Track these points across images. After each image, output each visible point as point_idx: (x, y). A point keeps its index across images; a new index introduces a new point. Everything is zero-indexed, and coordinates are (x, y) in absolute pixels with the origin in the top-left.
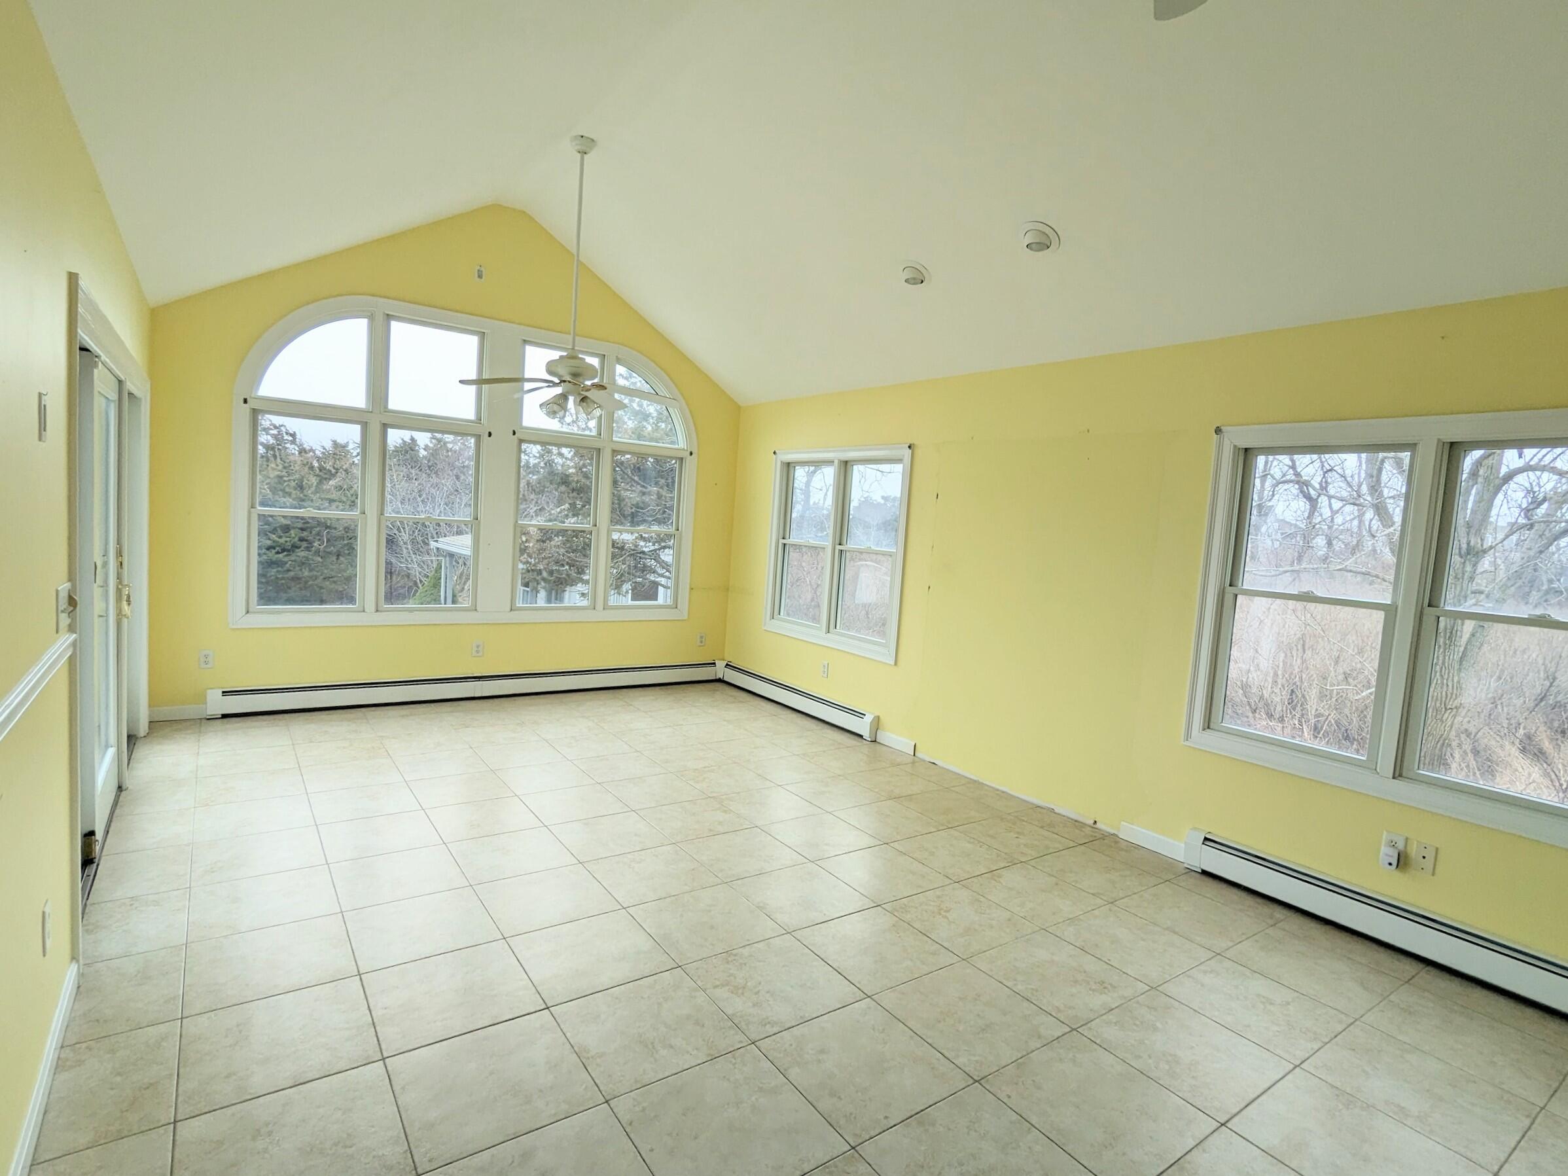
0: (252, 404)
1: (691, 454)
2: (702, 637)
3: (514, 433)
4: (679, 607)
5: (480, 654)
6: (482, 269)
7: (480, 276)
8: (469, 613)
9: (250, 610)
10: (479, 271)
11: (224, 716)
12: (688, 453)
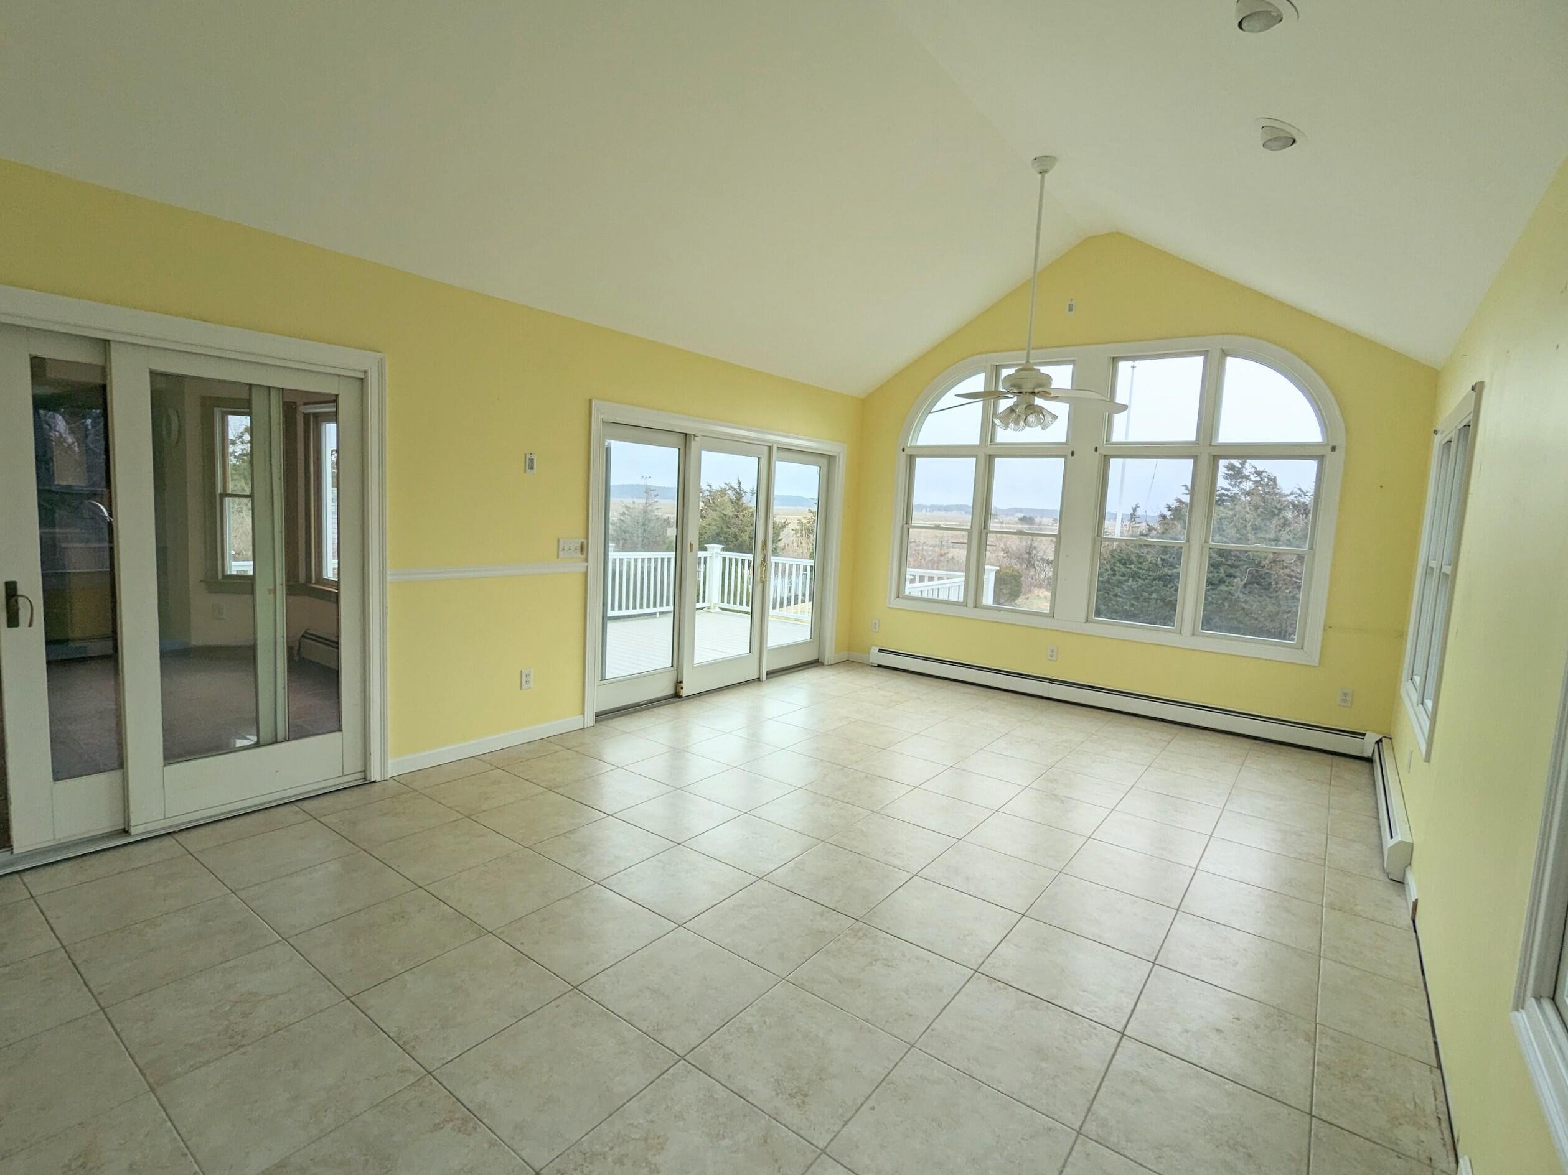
0: (908, 451)
1: (1334, 449)
2: (1345, 694)
3: (1096, 449)
4: (1305, 648)
5: (1054, 658)
6: (1073, 302)
7: (1071, 309)
8: (1045, 619)
9: (900, 596)
10: (1070, 305)
11: (879, 666)
12: (1329, 448)
